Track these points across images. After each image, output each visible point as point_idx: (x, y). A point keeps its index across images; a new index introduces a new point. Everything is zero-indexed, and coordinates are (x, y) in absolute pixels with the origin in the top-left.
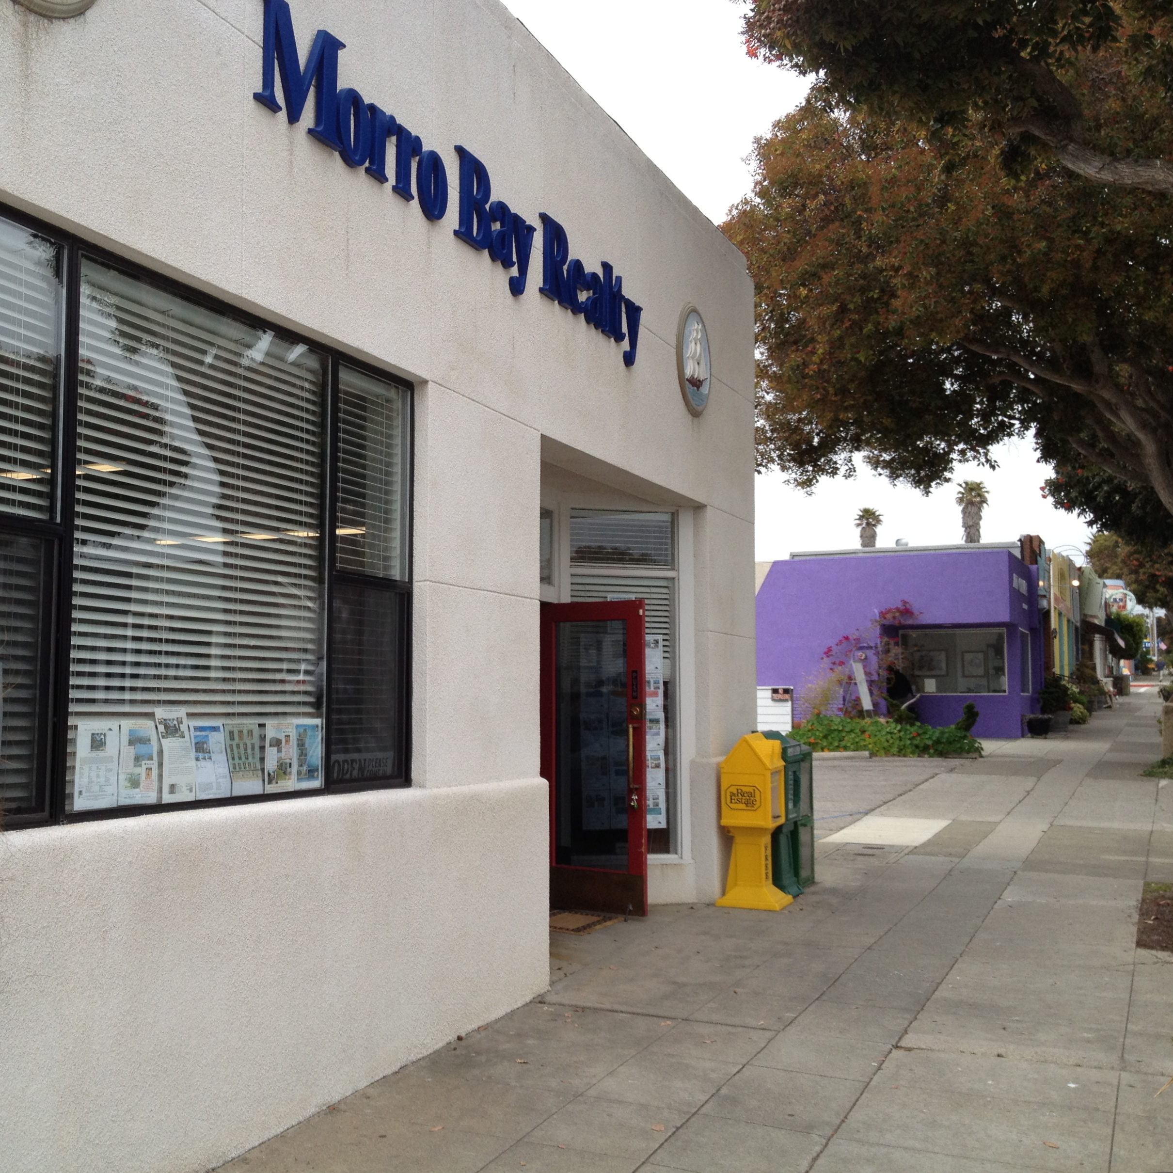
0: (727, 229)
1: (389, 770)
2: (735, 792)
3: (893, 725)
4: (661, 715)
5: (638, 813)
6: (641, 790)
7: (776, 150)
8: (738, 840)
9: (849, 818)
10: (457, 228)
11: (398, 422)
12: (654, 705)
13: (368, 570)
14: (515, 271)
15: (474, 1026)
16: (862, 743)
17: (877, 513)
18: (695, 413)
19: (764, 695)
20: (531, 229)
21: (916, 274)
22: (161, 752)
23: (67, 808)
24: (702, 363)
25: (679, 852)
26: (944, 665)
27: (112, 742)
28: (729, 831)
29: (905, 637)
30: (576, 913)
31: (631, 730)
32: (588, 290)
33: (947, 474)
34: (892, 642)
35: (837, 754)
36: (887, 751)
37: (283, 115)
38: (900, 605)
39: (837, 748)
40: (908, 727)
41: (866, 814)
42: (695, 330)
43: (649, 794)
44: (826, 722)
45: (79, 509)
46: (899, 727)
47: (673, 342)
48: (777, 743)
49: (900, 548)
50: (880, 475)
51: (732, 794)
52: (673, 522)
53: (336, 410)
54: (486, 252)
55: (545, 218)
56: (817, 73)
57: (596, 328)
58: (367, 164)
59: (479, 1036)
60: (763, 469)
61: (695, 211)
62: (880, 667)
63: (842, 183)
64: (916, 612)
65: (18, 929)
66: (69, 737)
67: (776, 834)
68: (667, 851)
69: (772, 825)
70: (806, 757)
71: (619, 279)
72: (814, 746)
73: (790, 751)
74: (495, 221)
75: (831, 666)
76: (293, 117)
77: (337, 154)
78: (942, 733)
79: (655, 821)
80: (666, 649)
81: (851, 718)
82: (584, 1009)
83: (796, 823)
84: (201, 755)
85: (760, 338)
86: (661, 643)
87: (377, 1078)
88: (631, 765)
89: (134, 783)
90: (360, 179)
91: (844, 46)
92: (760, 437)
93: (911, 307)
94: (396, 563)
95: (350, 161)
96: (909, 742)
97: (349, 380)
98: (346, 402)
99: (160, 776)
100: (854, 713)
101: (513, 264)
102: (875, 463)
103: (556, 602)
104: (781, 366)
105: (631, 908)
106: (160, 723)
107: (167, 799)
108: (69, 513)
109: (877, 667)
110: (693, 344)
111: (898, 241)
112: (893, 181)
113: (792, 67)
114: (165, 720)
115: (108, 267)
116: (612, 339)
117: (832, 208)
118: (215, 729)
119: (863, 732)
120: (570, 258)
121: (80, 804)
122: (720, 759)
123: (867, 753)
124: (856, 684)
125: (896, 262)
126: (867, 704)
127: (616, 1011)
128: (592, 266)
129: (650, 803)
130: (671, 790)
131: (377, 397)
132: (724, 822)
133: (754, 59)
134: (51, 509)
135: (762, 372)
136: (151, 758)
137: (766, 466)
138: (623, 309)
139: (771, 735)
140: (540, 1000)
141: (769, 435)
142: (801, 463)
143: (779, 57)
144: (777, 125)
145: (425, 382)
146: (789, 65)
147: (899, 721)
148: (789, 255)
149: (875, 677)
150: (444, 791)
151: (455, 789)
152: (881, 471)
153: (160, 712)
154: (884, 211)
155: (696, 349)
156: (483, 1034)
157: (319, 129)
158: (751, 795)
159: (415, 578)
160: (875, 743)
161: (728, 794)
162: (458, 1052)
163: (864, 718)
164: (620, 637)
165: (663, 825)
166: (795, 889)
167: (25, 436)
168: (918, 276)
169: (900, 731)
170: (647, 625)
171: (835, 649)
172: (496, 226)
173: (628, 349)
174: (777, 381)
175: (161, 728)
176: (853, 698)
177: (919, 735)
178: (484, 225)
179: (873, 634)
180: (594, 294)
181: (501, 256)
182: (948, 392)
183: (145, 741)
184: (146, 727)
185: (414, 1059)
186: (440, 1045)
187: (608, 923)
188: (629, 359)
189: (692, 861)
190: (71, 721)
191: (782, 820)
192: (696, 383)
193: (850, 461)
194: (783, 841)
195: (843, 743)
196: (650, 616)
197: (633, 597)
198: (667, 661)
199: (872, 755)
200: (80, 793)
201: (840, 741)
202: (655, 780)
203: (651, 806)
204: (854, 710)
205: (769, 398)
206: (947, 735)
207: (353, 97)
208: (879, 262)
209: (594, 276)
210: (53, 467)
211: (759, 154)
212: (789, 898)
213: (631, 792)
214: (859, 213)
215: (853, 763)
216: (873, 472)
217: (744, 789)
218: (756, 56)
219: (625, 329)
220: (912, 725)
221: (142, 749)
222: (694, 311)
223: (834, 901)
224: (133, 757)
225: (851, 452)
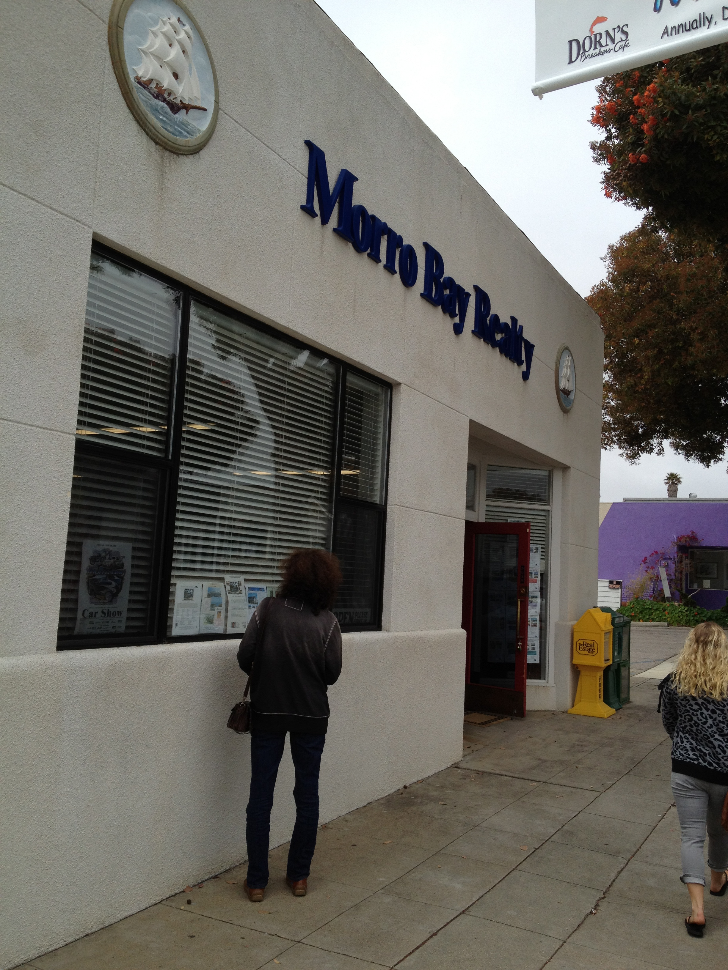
0: (590, 300)
1: (368, 619)
2: (582, 643)
3: (683, 607)
4: (538, 594)
5: (523, 653)
6: (524, 639)
7: (623, 254)
8: (583, 673)
9: (654, 663)
10: (422, 292)
11: (382, 408)
12: (534, 587)
13: (360, 497)
14: (457, 320)
15: (415, 780)
16: (664, 617)
17: (678, 477)
18: (565, 411)
19: (603, 586)
20: (468, 295)
21: (706, 333)
22: (227, 602)
23: (168, 634)
24: (571, 380)
25: (547, 679)
26: (716, 572)
27: (197, 594)
28: (577, 668)
29: (692, 553)
30: (481, 713)
31: (519, 602)
32: (502, 333)
33: (721, 456)
34: (684, 556)
35: (648, 623)
36: (679, 623)
37: (318, 219)
38: (690, 534)
39: (648, 620)
40: (692, 609)
41: (664, 661)
42: (567, 360)
43: (529, 642)
44: (641, 603)
45: (183, 451)
46: (686, 609)
47: (554, 367)
48: (609, 615)
49: (691, 499)
50: (679, 453)
51: (580, 645)
52: (549, 476)
53: (344, 398)
54: (440, 307)
55: (476, 288)
56: (648, 209)
57: (506, 356)
58: (369, 251)
59: (417, 786)
60: (608, 447)
61: (570, 288)
62: (676, 571)
63: (662, 276)
64: (700, 538)
65: (134, 707)
66: (171, 590)
67: (607, 670)
68: (540, 678)
69: (604, 665)
70: (627, 624)
71: (521, 327)
72: (633, 618)
73: (617, 620)
74: (446, 289)
75: (646, 569)
76: (325, 221)
77: (350, 244)
78: (713, 613)
79: (532, 659)
80: (543, 554)
81: (657, 602)
82: (483, 773)
83: (619, 664)
84: (252, 605)
85: (609, 367)
86: (540, 550)
87: (353, 809)
88: (519, 625)
89: (210, 621)
90: (364, 259)
91: (664, 193)
92: (606, 427)
93: (703, 353)
94: (378, 493)
95: (359, 249)
96: (692, 618)
97: (352, 380)
98: (351, 394)
99: (226, 617)
100: (659, 598)
101: (456, 315)
102: (676, 446)
103: (476, 521)
104: (621, 385)
105: (515, 712)
106: (228, 584)
107: (230, 631)
108: (177, 454)
109: (674, 571)
110: (565, 369)
111: (695, 312)
112: (694, 275)
113: (632, 204)
114: (231, 582)
115: (208, 306)
116: (516, 364)
117: (656, 291)
118: (261, 589)
119: (664, 610)
120: (491, 313)
121: (176, 632)
122: (575, 622)
123: (666, 624)
124: (661, 581)
125: (694, 325)
126: (667, 593)
127: (502, 775)
128: (505, 319)
129: (530, 648)
130: (543, 640)
131: (370, 391)
132: (575, 661)
133: (610, 199)
134: (166, 451)
135: (608, 387)
136: (221, 606)
137: (610, 445)
138: (523, 346)
139: (606, 610)
140: (456, 766)
141: (612, 426)
142: (631, 444)
143: (625, 198)
144: (623, 238)
145: (399, 384)
146: (631, 203)
147: (686, 605)
148: (629, 318)
149: (673, 577)
150: (401, 634)
151: (408, 633)
152: (680, 452)
153: (228, 578)
154: (687, 294)
155: (567, 372)
156: (420, 785)
157: (340, 229)
158: (592, 646)
159: (389, 503)
160: (672, 618)
161: (578, 645)
162: (404, 796)
163: (665, 602)
164: (515, 545)
165: (537, 662)
166: (617, 705)
167: (152, 406)
168: (707, 334)
169: (687, 611)
170: (531, 538)
171: (649, 559)
172: (447, 292)
173: (525, 370)
174: (619, 394)
175: (228, 588)
176: (659, 589)
177: (699, 614)
178: (439, 291)
179: (672, 551)
180: (505, 335)
181: (449, 310)
182: (723, 405)
183: (218, 595)
184: (219, 586)
185: (376, 799)
186: (393, 791)
187: (501, 721)
188: (526, 376)
189: (554, 685)
190: (173, 581)
191: (610, 662)
192: (567, 393)
193: (661, 444)
194: (611, 675)
195: (652, 617)
196: (534, 533)
197: (523, 521)
198: (543, 561)
199: (669, 625)
200: (176, 625)
201: (650, 615)
202: (533, 633)
203: (530, 650)
204: (659, 596)
205: (613, 403)
206: (715, 615)
207: (362, 210)
208: (683, 325)
209: (506, 324)
210: (169, 425)
211: (611, 256)
212: (613, 711)
213: (518, 640)
214: (672, 294)
215: (658, 629)
216: (675, 451)
217: (588, 642)
218: (611, 197)
219: (523, 358)
220: (695, 607)
221: (215, 600)
222: (567, 349)
223: (641, 714)
224: (210, 605)
225: (663, 439)
